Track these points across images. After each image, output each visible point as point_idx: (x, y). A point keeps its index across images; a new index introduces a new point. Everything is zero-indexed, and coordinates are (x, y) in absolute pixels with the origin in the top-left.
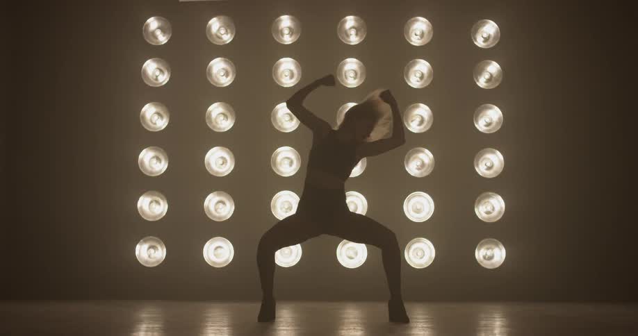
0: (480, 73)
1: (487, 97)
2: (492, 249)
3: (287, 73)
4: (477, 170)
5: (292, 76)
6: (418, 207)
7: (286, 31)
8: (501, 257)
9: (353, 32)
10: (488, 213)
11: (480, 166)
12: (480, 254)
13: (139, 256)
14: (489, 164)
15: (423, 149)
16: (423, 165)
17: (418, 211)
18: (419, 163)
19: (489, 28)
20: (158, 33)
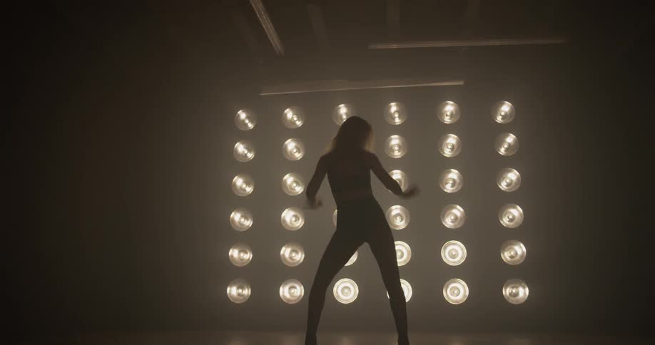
0: (500, 145)
1: (507, 163)
2: (517, 288)
4: (502, 222)
6: (454, 253)
8: (525, 294)
9: (397, 115)
10: (511, 257)
11: (504, 219)
12: (507, 291)
13: (230, 293)
14: (511, 217)
15: (455, 206)
16: (456, 218)
17: (454, 257)
18: (453, 217)
19: (506, 108)
20: (247, 121)
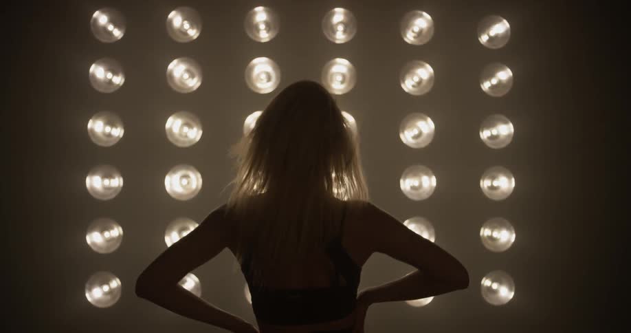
3: (263, 76)
5: (269, 79)
7: (262, 27)
9: (340, 28)
19: (500, 28)
20: (111, 28)
